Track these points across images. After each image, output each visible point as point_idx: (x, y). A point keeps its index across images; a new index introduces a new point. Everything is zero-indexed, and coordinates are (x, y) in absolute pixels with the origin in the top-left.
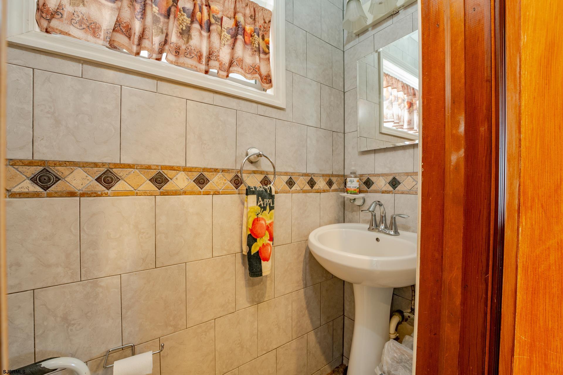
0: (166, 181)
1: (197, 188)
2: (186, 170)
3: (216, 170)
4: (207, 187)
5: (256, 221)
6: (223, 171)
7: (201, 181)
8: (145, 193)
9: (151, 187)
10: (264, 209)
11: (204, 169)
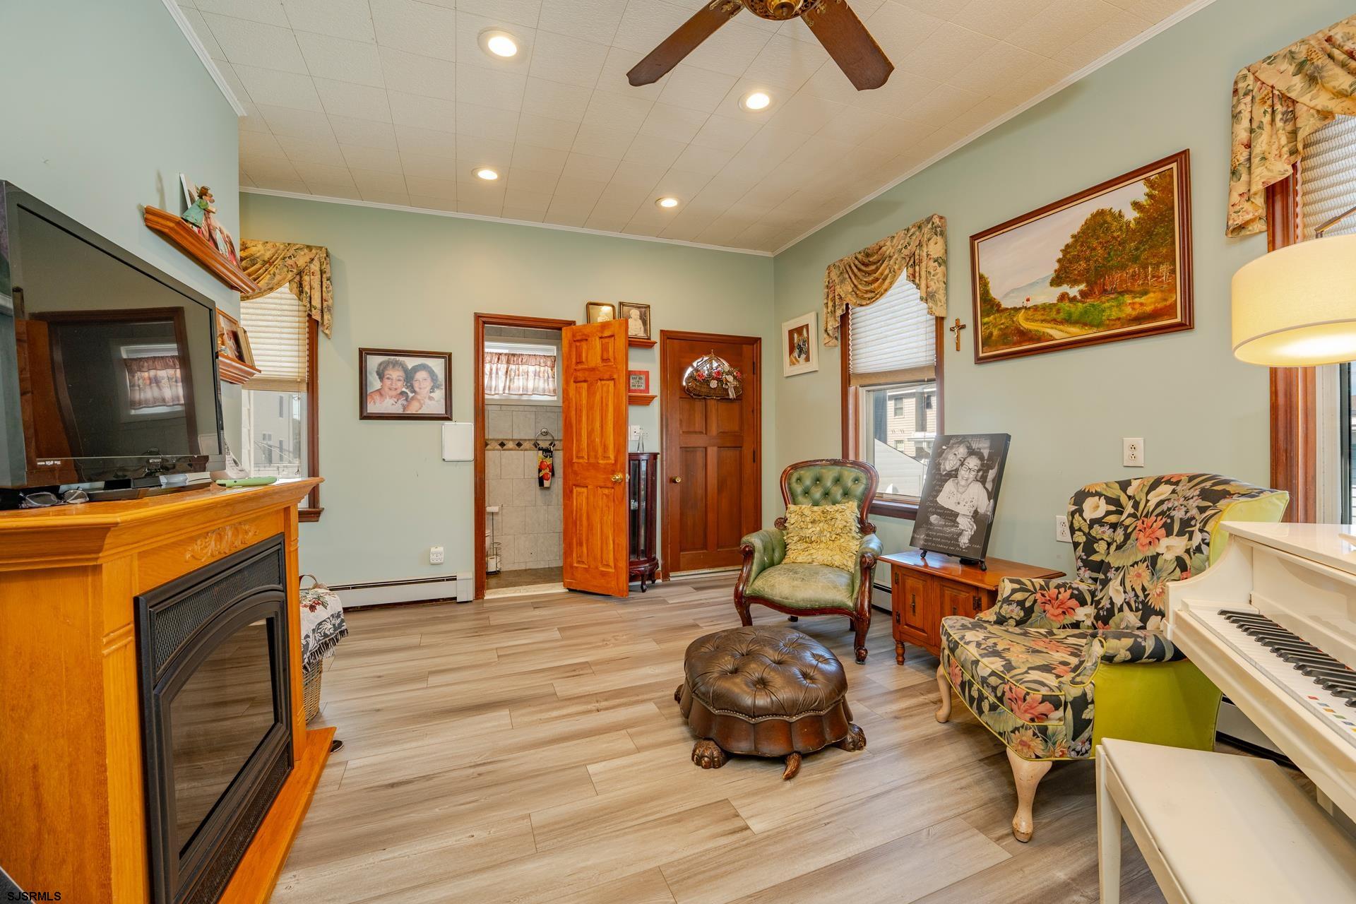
0: (504, 445)
1: (517, 448)
2: (512, 440)
3: (525, 440)
4: (522, 447)
5: (542, 462)
6: (529, 440)
7: (519, 445)
8: (497, 450)
9: (499, 447)
10: (547, 457)
11: (521, 440)
